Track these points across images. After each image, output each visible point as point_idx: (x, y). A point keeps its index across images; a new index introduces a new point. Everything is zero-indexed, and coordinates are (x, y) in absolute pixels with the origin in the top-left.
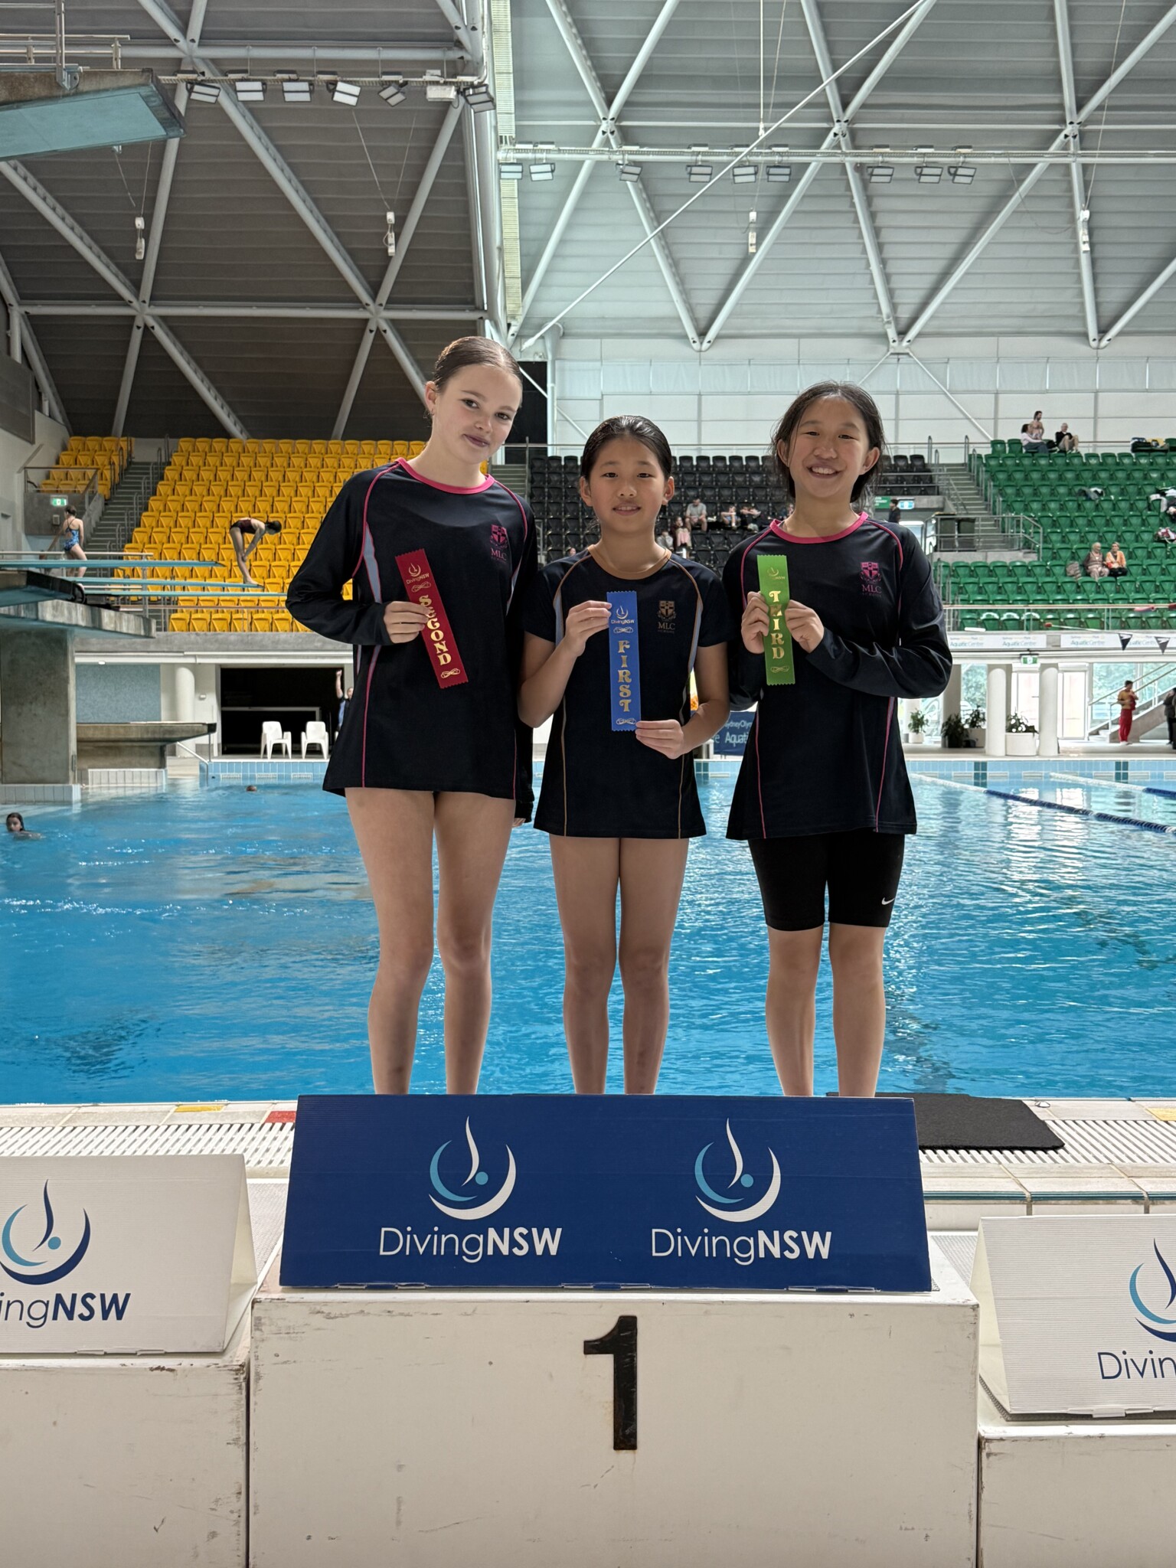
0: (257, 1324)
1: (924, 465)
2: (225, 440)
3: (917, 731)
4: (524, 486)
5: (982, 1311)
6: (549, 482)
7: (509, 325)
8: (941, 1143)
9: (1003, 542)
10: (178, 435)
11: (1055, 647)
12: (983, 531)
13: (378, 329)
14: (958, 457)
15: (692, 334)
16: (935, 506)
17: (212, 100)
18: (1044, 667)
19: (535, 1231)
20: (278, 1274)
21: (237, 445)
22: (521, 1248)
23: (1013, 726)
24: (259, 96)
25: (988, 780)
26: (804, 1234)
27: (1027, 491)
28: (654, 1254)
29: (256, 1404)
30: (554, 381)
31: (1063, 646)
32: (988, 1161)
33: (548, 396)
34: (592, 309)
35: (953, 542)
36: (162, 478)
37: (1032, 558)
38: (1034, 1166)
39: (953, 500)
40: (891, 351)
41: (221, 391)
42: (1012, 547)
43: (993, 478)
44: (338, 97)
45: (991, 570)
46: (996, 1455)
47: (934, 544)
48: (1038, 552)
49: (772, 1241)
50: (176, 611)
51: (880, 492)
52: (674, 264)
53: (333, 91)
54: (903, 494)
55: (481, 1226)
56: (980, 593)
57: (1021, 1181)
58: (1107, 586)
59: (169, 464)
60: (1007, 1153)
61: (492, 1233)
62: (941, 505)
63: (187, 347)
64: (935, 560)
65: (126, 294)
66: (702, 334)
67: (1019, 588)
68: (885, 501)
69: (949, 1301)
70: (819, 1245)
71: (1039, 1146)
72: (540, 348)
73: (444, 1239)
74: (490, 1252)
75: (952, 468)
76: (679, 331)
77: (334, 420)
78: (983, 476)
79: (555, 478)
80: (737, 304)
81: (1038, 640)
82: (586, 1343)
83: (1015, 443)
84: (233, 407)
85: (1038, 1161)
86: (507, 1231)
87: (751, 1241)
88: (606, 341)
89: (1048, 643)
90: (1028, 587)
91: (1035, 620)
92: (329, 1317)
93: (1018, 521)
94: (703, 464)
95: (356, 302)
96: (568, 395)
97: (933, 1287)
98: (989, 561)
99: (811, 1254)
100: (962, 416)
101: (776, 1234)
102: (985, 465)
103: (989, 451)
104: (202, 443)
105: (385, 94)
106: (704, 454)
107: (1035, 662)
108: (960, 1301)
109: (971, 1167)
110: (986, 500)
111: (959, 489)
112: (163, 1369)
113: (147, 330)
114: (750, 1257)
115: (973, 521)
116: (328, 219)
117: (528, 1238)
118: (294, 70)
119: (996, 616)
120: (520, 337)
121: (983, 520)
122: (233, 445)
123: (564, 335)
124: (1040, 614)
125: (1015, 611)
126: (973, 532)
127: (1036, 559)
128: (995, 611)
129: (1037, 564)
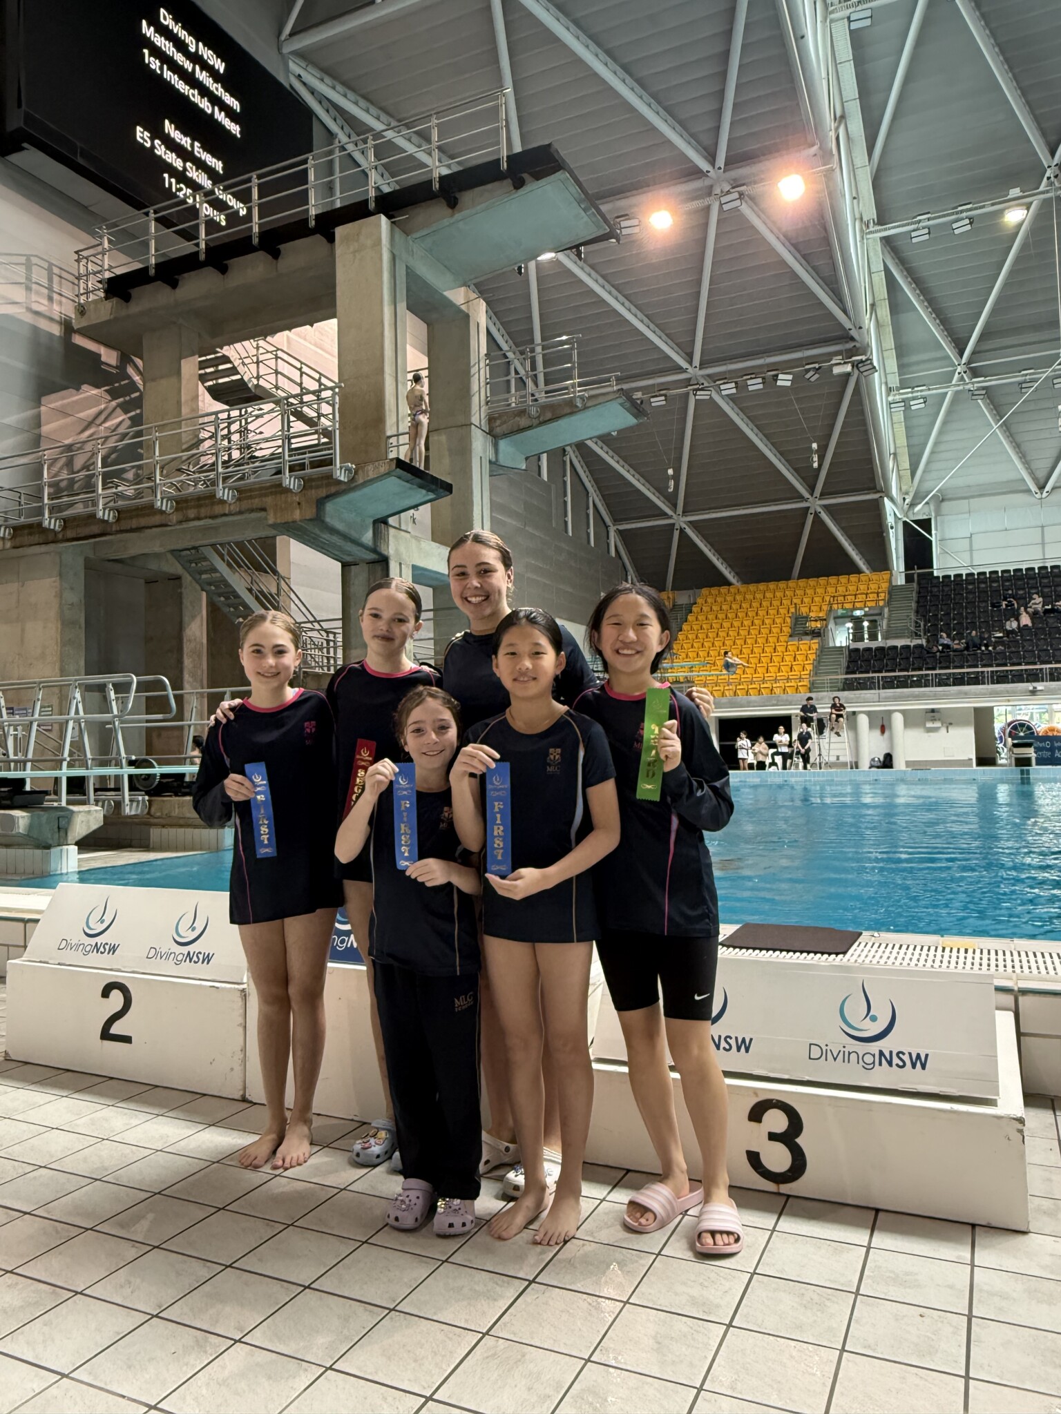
2: (727, 587)
4: (915, 597)
7: (904, 499)
10: (701, 587)
13: (815, 512)
15: (1033, 488)
17: (708, 397)
21: (735, 588)
24: (734, 391)
30: (936, 529)
33: (933, 539)
34: (960, 482)
36: (691, 612)
41: (727, 560)
44: (779, 383)
52: (1017, 446)
53: (776, 380)
59: (695, 604)
63: (705, 537)
65: (669, 512)
66: (1042, 488)
72: (926, 510)
76: (1025, 488)
77: (792, 568)
84: (731, 566)
88: (971, 500)
94: (1043, 572)
95: (801, 498)
96: (945, 537)
104: (714, 590)
105: (808, 376)
106: (1045, 565)
113: (682, 531)
116: (782, 454)
118: (752, 373)
120: (911, 506)
122: (732, 590)
123: (943, 500)
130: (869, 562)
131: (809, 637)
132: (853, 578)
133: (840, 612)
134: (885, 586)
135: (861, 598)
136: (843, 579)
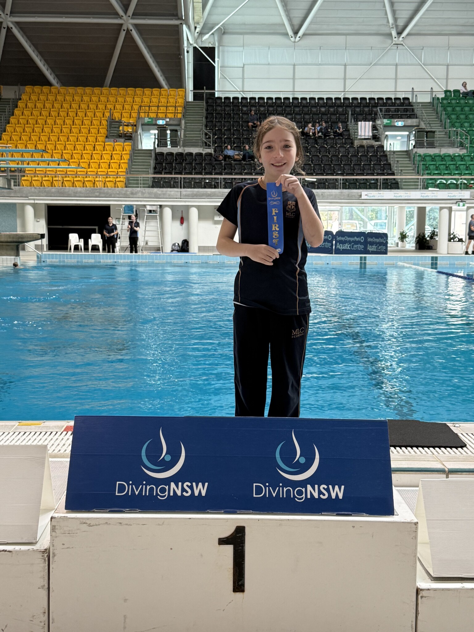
0: (53, 529)
1: (410, 103)
2: (49, 87)
3: (403, 241)
4: (203, 113)
5: (419, 525)
6: (216, 110)
7: (196, 28)
8: (404, 444)
9: (449, 143)
10: (25, 84)
12: (439, 137)
13: (128, 29)
14: (427, 99)
15: (290, 33)
16: (415, 124)
18: (468, 208)
19: (194, 484)
20: (64, 504)
21: (55, 90)
22: (187, 492)
23: (451, 238)
25: (438, 266)
26: (330, 487)
27: (462, 117)
28: (254, 496)
29: (53, 568)
30: (219, 57)
32: (427, 453)
33: (216, 65)
34: (239, 19)
35: (423, 143)
36: (17, 107)
37: (463, 152)
38: (450, 455)
39: (424, 121)
40: (394, 43)
41: (47, 62)
42: (454, 146)
43: (445, 110)
45: (443, 158)
46: (425, 597)
47: (414, 144)
48: (467, 149)
49: (314, 490)
50: (24, 176)
51: (387, 116)
54: (398, 118)
55: (167, 481)
56: (437, 170)
57: (444, 462)
59: (20, 99)
60: (437, 449)
61: (173, 485)
62: (418, 124)
63: (29, 38)
64: (414, 152)
66: (296, 33)
67: (457, 167)
68: (389, 122)
69: (403, 520)
70: (338, 492)
71: (454, 446)
72: (212, 40)
73: (148, 487)
74: (172, 494)
75: (424, 105)
76: (284, 31)
77: (105, 76)
78: (440, 109)
79: (219, 108)
80: (314, 17)
81: (466, 194)
82: (219, 539)
83: (457, 92)
84: (53, 69)
85: (453, 453)
86: (180, 484)
87: (304, 490)
88: (246, 36)
89: (471, 196)
90: (462, 167)
91: (465, 184)
92: (90, 525)
93: (457, 132)
94: (296, 102)
95: (116, 15)
96: (226, 64)
97: (395, 513)
98: (442, 153)
99: (333, 496)
100: (429, 77)
101: (316, 486)
102: (441, 103)
103: (443, 96)
104: (37, 89)
106: (296, 96)
107: (464, 205)
108: (409, 520)
109: (419, 456)
110: (441, 121)
111: (427, 116)
112: (6, 551)
113: (9, 30)
114: (303, 497)
115: (434, 132)
117: (191, 487)
119: (445, 182)
120: (201, 34)
121: (439, 132)
122: (53, 90)
123: (224, 33)
124: (467, 181)
125: (454, 179)
126: (434, 138)
127: (466, 152)
128: (444, 179)
129: (466, 155)
130: (167, 79)
131: (123, 140)
132: (156, 91)
133: (147, 120)
134: (181, 101)
135: (162, 109)
136: (147, 91)
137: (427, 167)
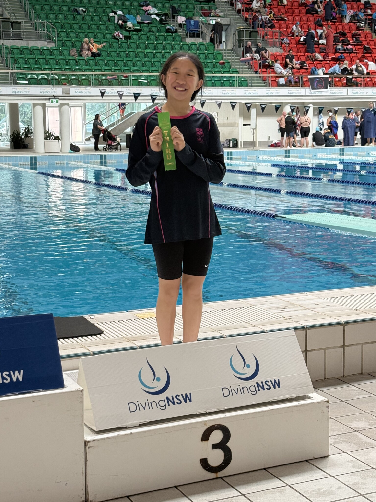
9: (36, 35)
11: (67, 94)
12: (25, 29)
18: (62, 105)
23: (48, 136)
25: (38, 166)
26: (12, 372)
27: (47, 7)
31: (71, 94)
32: (73, 342)
35: (10, 35)
37: (51, 45)
38: (92, 342)
39: (7, 10)
42: (41, 39)
45: (31, 51)
48: (55, 42)
56: (26, 64)
57: (88, 348)
58: (91, 62)
67: (46, 62)
69: (71, 390)
70: (18, 376)
71: (93, 333)
81: (58, 90)
89: (63, 92)
90: (51, 61)
91: (56, 79)
93: (44, 24)
97: (65, 386)
98: (30, 46)
99: (15, 379)
107: (57, 102)
108: (75, 389)
109: (66, 345)
110: (25, 11)
111: (10, 4)
115: (19, 23)
119: (36, 77)
121: (25, 22)
124: (58, 76)
125: (45, 74)
126: (20, 29)
127: (54, 46)
128: (35, 74)
129: (54, 48)
137: (15, 60)
